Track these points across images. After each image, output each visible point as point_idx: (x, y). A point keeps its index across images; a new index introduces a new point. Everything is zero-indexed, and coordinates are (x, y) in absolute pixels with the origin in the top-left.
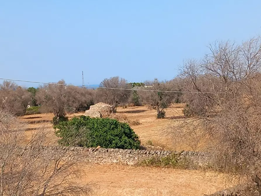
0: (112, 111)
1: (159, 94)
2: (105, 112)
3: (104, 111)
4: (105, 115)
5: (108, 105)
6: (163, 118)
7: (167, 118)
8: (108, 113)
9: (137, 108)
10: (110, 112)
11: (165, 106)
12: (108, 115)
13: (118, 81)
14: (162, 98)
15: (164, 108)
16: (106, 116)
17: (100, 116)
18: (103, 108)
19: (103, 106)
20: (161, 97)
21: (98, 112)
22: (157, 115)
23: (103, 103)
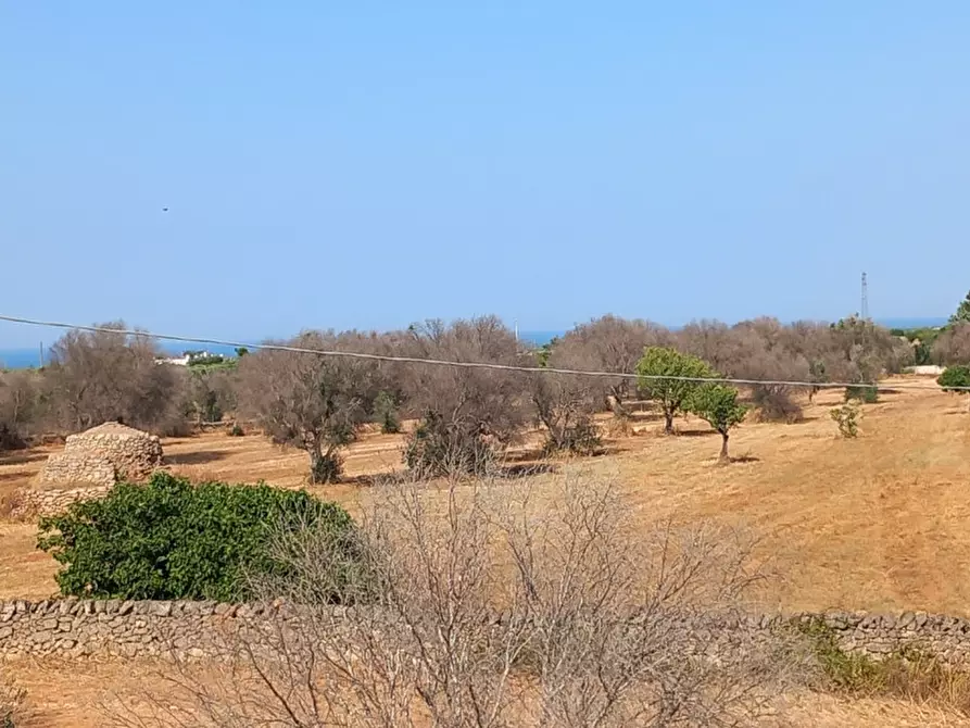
0: (159, 457)
1: (323, 392)
2: (131, 460)
3: (129, 457)
4: (132, 472)
5: (141, 434)
6: (336, 481)
7: (350, 481)
8: (141, 465)
10: (149, 459)
11: (344, 437)
12: (142, 471)
14: (337, 404)
15: (342, 442)
16: (136, 474)
17: (112, 476)
18: (122, 446)
19: (124, 437)
20: (330, 403)
21: (107, 461)
22: (313, 469)
23: (119, 426)
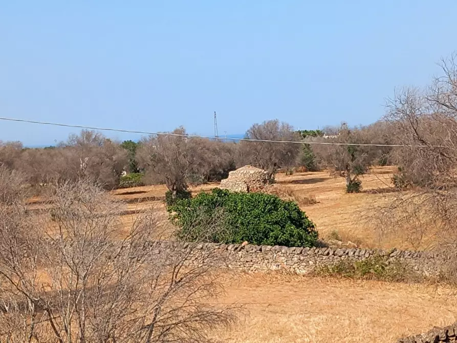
0: (268, 181)
1: (349, 150)
2: (255, 182)
4: (255, 187)
5: (260, 170)
6: (358, 191)
7: (365, 192)
8: (259, 184)
9: (311, 174)
10: (263, 182)
11: (360, 171)
12: (260, 187)
13: (277, 128)
14: (355, 156)
15: (359, 174)
16: (257, 189)
17: (246, 189)
18: (251, 176)
19: (252, 172)
20: (353, 155)
21: (244, 183)
22: (347, 186)
23: (251, 167)
